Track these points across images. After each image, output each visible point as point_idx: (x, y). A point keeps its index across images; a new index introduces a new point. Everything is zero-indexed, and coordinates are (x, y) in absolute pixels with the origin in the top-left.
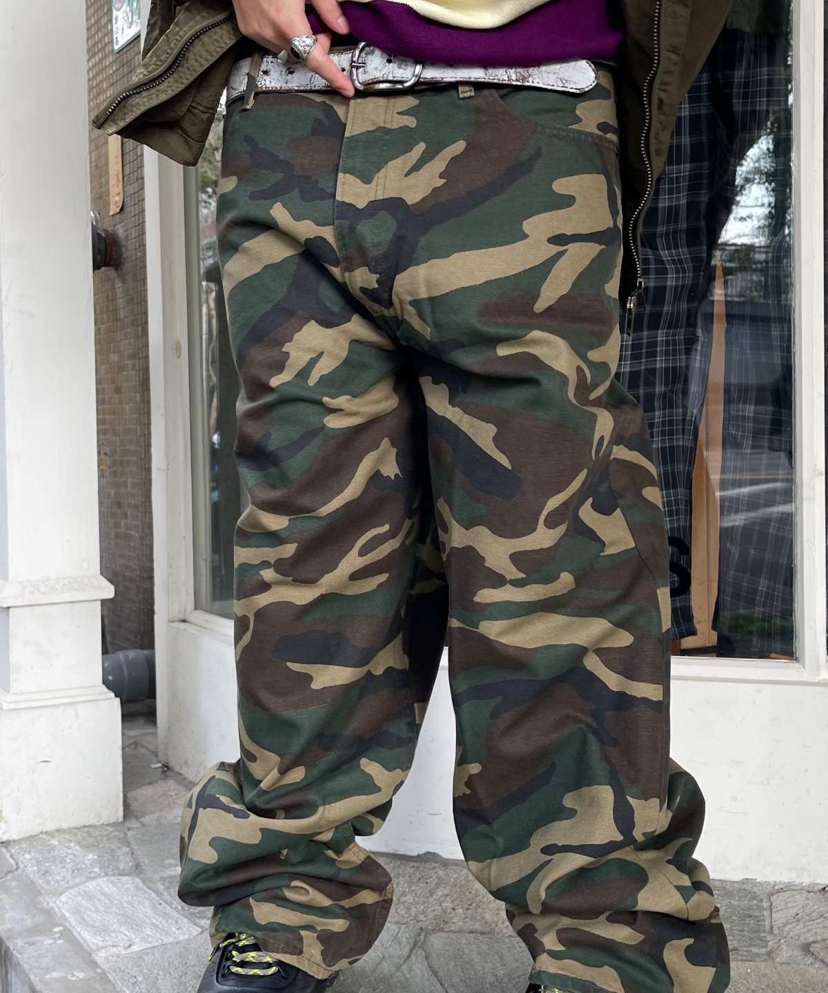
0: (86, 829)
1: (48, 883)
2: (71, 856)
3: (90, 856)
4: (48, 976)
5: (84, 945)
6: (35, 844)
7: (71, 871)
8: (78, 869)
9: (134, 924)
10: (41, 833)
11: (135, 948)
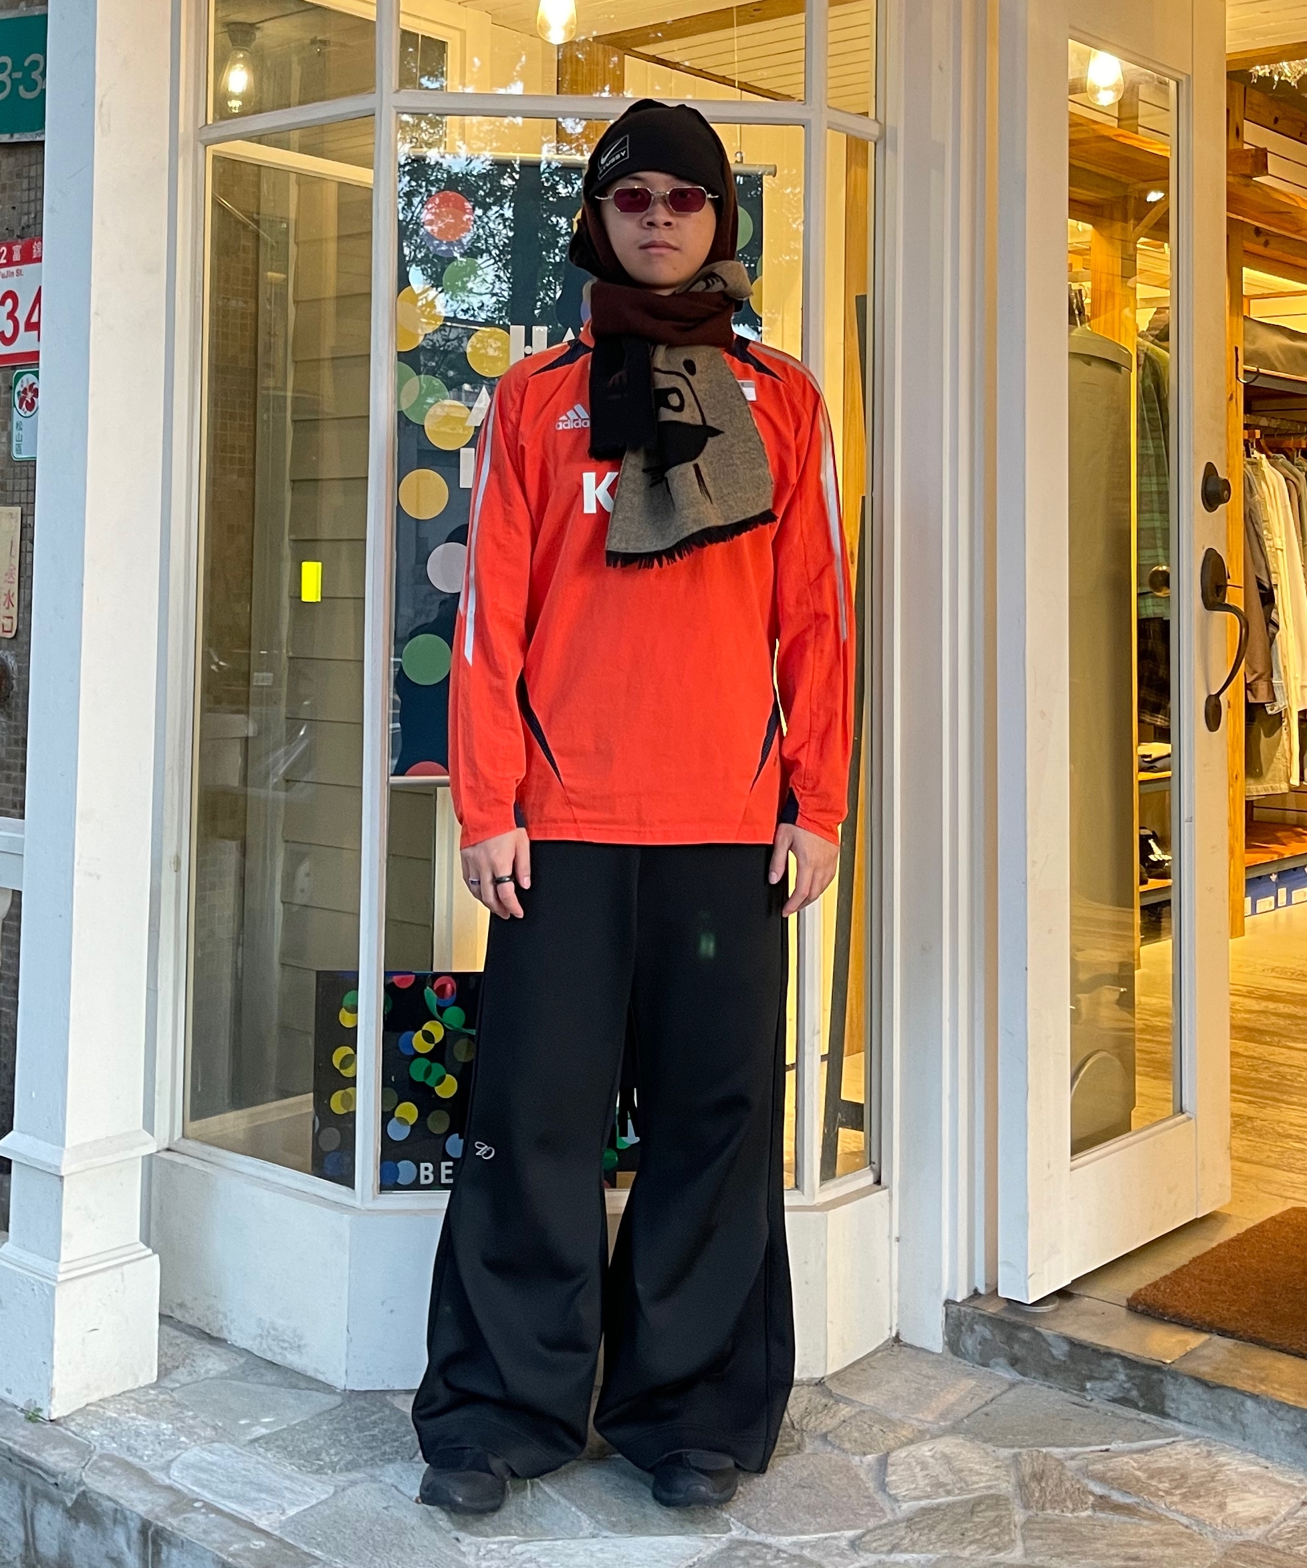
0: (128, 1395)
1: (141, 1458)
2: (143, 1428)
3: (164, 1426)
4: (231, 1549)
5: (240, 1516)
6: (90, 1417)
7: (156, 1442)
8: (164, 1441)
9: (270, 1491)
10: (87, 1405)
11: (292, 1512)
